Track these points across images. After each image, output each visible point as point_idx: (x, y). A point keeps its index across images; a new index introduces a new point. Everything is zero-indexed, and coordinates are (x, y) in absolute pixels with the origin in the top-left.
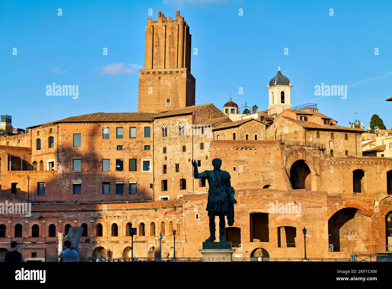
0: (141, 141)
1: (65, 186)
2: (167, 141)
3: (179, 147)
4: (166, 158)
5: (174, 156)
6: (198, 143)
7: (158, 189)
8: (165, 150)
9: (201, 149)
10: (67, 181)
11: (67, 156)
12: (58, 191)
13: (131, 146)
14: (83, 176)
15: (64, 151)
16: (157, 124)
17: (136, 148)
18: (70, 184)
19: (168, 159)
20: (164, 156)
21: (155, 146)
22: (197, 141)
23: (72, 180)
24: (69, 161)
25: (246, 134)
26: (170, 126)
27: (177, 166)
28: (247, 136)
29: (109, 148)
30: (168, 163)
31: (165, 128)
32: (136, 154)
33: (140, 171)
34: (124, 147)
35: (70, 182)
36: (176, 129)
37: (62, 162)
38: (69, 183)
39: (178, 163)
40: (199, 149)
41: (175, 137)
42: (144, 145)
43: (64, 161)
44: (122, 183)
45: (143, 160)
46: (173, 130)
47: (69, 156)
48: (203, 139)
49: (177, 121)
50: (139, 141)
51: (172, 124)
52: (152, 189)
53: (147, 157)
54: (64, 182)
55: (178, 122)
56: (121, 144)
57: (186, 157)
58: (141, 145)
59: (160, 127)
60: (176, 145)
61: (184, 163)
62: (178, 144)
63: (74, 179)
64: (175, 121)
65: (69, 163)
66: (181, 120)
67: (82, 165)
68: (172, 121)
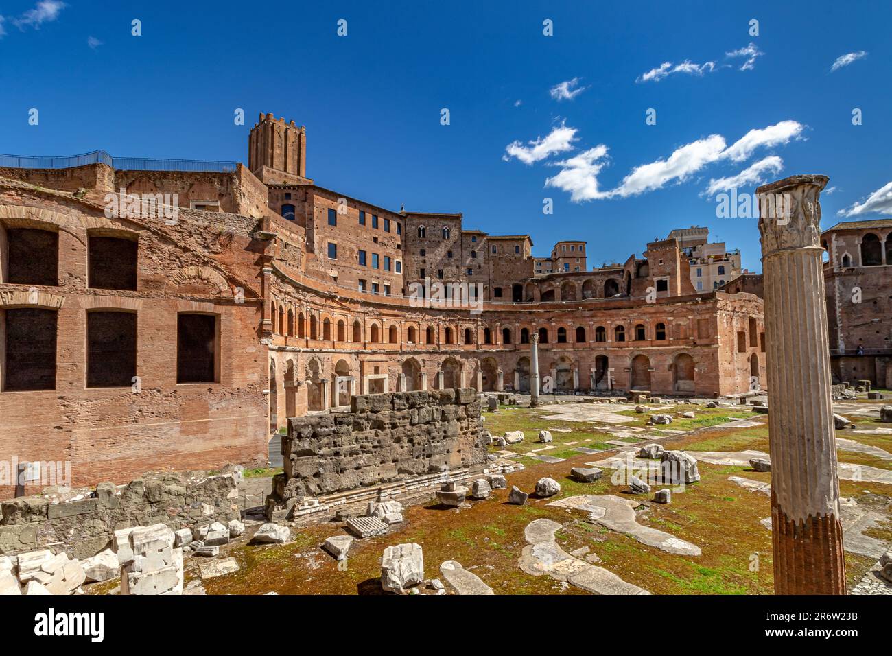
0: (394, 238)
2: (426, 243)
3: (443, 251)
4: (424, 262)
5: (436, 261)
6: (469, 251)
8: (422, 252)
9: (472, 257)
11: (321, 236)
13: (385, 241)
14: (339, 267)
15: (318, 228)
16: (412, 221)
17: (390, 245)
20: (421, 258)
21: (408, 246)
22: (467, 248)
23: (327, 270)
24: (323, 243)
26: (430, 227)
27: (441, 272)
29: (365, 237)
30: (427, 267)
31: (422, 228)
32: (390, 251)
33: (393, 271)
34: (379, 240)
36: (439, 232)
37: (315, 242)
39: (441, 268)
40: (470, 257)
41: (437, 239)
42: (396, 242)
43: (317, 242)
44: (378, 283)
45: (396, 260)
46: (434, 232)
47: (323, 236)
48: (474, 247)
49: (440, 222)
50: (392, 237)
51: (433, 226)
52: (404, 295)
53: (399, 257)
55: (441, 224)
56: (377, 236)
57: (452, 263)
58: (393, 242)
59: (416, 226)
60: (439, 249)
61: (449, 269)
62: (441, 248)
63: (329, 269)
65: (323, 246)
66: (445, 222)
67: (339, 252)
68: (432, 222)
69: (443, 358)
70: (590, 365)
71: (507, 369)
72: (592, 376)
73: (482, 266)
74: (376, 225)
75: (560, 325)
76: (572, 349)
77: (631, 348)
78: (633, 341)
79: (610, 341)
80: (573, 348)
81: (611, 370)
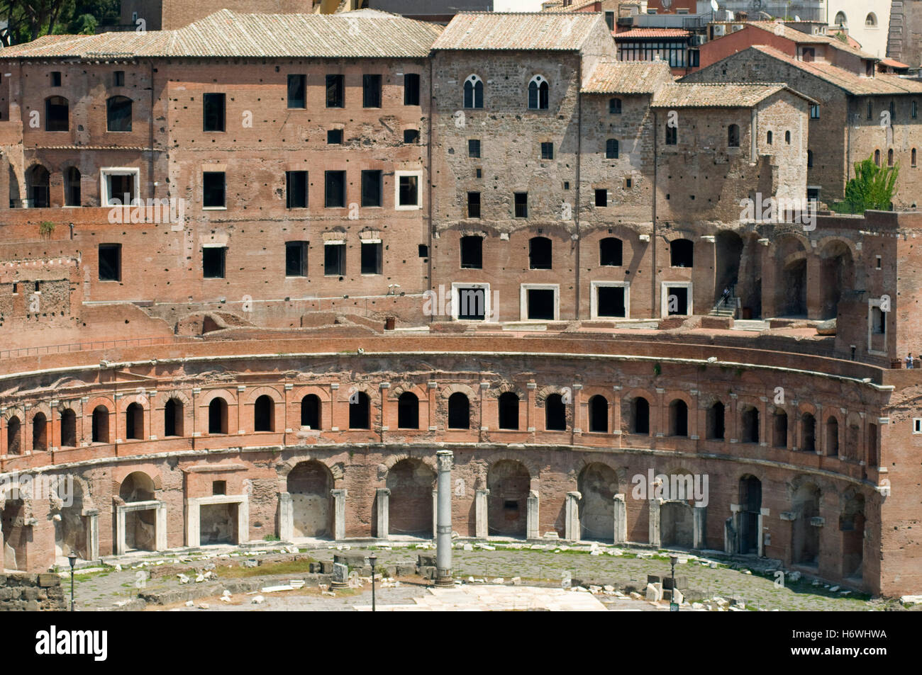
0: (395, 118)
1: (181, 254)
2: (484, 123)
3: (529, 143)
4: (479, 173)
5: (510, 170)
6: (598, 139)
7: (448, 260)
8: (475, 147)
9: (607, 157)
10: (185, 239)
11: (185, 163)
12: (160, 269)
13: (368, 131)
14: (232, 223)
15: (177, 146)
16: (447, 68)
17: (380, 139)
18: (195, 246)
19: (486, 175)
20: (471, 164)
21: (437, 132)
22: (596, 134)
23: (201, 237)
24: (191, 178)
25: (769, 128)
26: (495, 79)
27: (521, 199)
28: (770, 134)
29: (304, 136)
30: (486, 188)
31: (474, 83)
32: (382, 156)
33: (392, 205)
34: (348, 135)
35: (195, 241)
36: (519, 91)
37: (171, 179)
38: (191, 245)
39: (522, 188)
40: (602, 157)
42: (403, 128)
43: (176, 179)
44: (341, 242)
45: (399, 174)
46: (509, 93)
47: (191, 162)
48: (616, 129)
49: (523, 67)
50: (388, 118)
51: (502, 75)
52: (426, 261)
53: (411, 164)
54: (176, 240)
55: (525, 69)
56: (339, 127)
57: (554, 177)
58: (392, 128)
59: (456, 79)
60: (519, 139)
61: (546, 192)
62: (523, 135)
63: (206, 233)
64: (515, 66)
65: (192, 184)
66: (537, 64)
67: (230, 190)
68: (501, 66)
69: (392, 460)
70: (731, 495)
71: (551, 490)
72: (729, 523)
73: (635, 180)
74: (336, 99)
75: (674, 396)
76: (694, 455)
77: (793, 467)
78: (799, 450)
79: (763, 444)
80: (698, 452)
81: (764, 512)
